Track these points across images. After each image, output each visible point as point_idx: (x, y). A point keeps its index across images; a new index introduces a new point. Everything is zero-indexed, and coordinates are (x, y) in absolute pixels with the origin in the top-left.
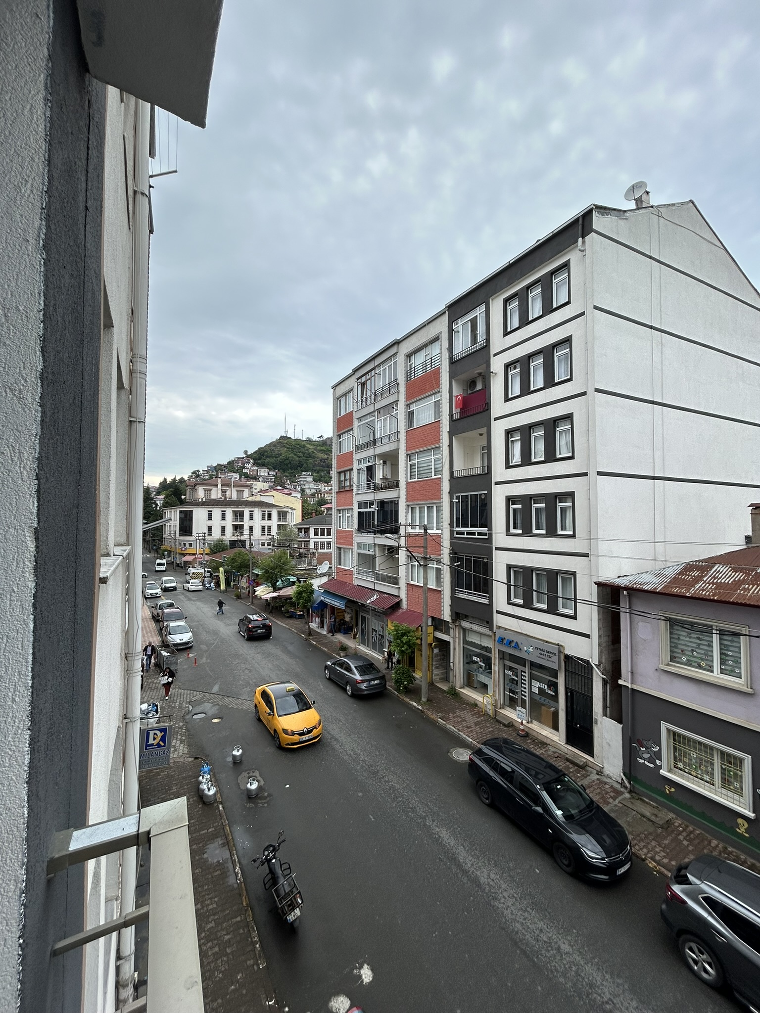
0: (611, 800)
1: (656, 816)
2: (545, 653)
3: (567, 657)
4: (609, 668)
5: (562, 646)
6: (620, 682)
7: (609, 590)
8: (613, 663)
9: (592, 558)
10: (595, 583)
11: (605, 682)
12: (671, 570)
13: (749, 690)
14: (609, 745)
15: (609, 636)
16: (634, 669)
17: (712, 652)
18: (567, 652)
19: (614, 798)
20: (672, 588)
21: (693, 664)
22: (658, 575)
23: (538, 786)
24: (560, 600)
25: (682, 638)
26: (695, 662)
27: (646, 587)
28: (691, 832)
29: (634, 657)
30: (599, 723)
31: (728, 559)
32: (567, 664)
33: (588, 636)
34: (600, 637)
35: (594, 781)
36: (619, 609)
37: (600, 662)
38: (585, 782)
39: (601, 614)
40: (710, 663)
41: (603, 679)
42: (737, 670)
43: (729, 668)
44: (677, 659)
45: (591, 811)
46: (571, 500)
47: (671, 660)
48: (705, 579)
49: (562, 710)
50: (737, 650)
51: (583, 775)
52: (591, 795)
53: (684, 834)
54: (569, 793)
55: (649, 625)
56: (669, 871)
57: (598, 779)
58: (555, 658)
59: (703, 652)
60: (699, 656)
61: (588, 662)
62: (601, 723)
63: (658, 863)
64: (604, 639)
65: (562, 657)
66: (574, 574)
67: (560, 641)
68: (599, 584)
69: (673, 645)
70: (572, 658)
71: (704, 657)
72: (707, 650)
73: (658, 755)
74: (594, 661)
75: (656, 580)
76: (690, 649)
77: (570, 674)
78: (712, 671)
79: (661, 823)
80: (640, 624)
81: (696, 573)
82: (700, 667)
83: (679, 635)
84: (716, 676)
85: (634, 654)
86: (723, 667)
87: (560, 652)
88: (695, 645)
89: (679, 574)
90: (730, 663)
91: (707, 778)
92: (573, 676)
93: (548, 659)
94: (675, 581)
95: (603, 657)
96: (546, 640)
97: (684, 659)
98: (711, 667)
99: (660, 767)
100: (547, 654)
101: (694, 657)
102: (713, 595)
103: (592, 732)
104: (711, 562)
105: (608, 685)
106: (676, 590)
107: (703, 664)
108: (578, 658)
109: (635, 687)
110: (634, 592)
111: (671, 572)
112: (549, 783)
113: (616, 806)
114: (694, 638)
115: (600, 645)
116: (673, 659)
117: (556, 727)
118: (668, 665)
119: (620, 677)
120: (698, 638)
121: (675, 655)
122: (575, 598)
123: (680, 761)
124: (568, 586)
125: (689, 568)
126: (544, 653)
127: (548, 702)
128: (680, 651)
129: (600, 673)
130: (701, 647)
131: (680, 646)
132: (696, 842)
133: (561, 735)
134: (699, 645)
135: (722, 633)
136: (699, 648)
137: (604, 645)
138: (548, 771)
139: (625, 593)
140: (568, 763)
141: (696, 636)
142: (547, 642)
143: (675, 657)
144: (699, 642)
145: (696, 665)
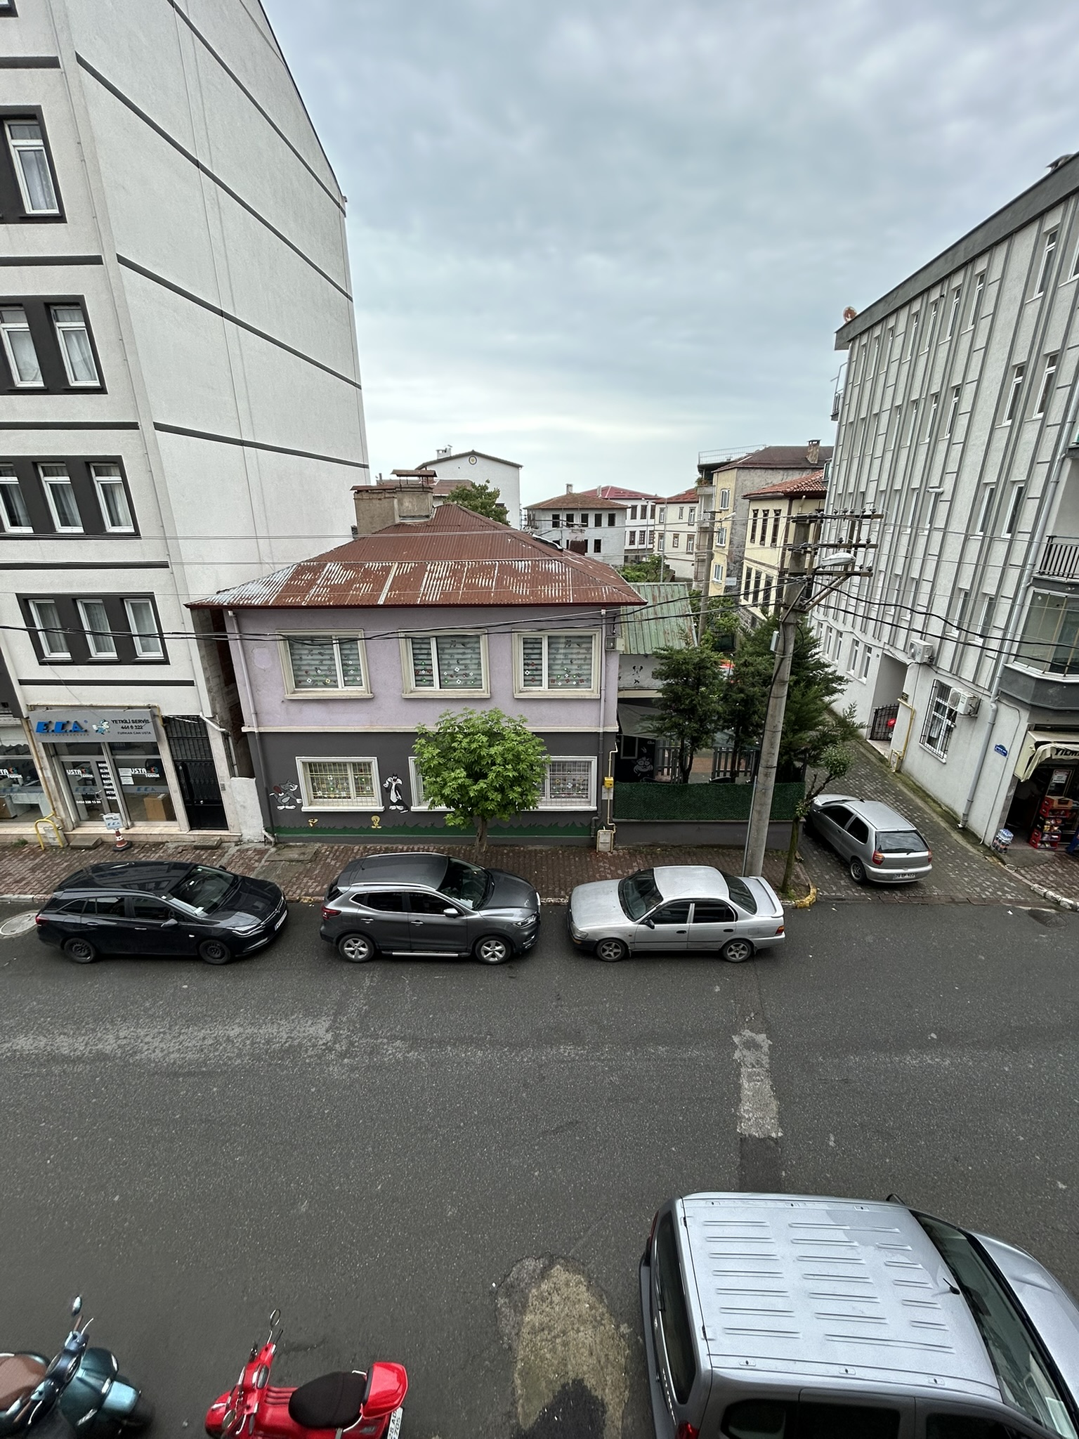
0: (257, 864)
1: (304, 854)
2: (132, 724)
3: (166, 720)
4: (227, 716)
5: (155, 707)
6: (244, 729)
7: (207, 613)
8: (231, 710)
9: (174, 568)
10: (187, 606)
11: (225, 736)
12: (281, 575)
13: (370, 695)
14: (244, 807)
15: (219, 676)
16: (258, 709)
17: (335, 665)
18: (166, 713)
19: (259, 861)
20: (285, 598)
21: (319, 684)
22: (268, 584)
23: (164, 897)
24: (137, 640)
25: (304, 657)
26: (320, 681)
27: (256, 602)
28: (336, 851)
29: (256, 694)
30: (227, 787)
31: (338, 555)
32: (169, 730)
33: (191, 683)
34: (207, 680)
35: (233, 855)
36: (226, 637)
37: (214, 713)
38: (224, 861)
39: (204, 648)
40: (334, 678)
41: (223, 733)
42: (358, 679)
43: (351, 678)
44: (303, 683)
45: (236, 888)
46: (118, 472)
47: (297, 686)
48: (319, 582)
49: (176, 792)
50: (356, 657)
51: (220, 855)
52: (233, 872)
53: (331, 856)
54: (206, 882)
55: (266, 650)
56: (322, 896)
57: (238, 851)
58: (149, 727)
59: (326, 668)
60: (324, 673)
61: (198, 718)
62: (230, 786)
63: (312, 895)
64: (214, 682)
65: (159, 722)
66: (150, 596)
67: (151, 701)
68: (192, 607)
69: (296, 668)
70: (173, 719)
71: (328, 673)
72: (330, 665)
73: (298, 794)
74: (206, 714)
75: (266, 591)
76: (313, 668)
77: (176, 741)
78: (337, 687)
79: (309, 858)
80: (256, 651)
81: (309, 576)
82: (325, 685)
83: (301, 654)
84: (342, 691)
85: (254, 691)
86: (346, 679)
87: (154, 716)
88: (317, 662)
89: (291, 579)
90: (352, 672)
91: (344, 794)
92: (181, 742)
93: (138, 731)
94: (288, 588)
95: (218, 706)
96: (128, 705)
97: (309, 680)
98: (336, 681)
99: (301, 805)
100: (134, 725)
101: (319, 676)
102: (328, 601)
103: (221, 802)
104: (322, 560)
105: (230, 738)
106: (290, 601)
107: (328, 681)
108: (183, 717)
109: (262, 730)
110: (242, 610)
111: (282, 578)
112: (178, 886)
113: (263, 866)
114: (316, 654)
115: (209, 691)
116: (298, 684)
117: (171, 816)
118: (294, 692)
119: (242, 723)
120: (320, 654)
121: (300, 678)
122: (161, 633)
123: (319, 789)
124: (145, 617)
125: (301, 570)
126: (129, 725)
127: (153, 789)
128: (304, 673)
129: (217, 727)
130: (324, 662)
131: (303, 668)
132: (341, 857)
133: (181, 823)
134: (321, 661)
135: (341, 642)
136: (322, 665)
137: (215, 689)
138: (174, 873)
139: (230, 613)
140: (198, 851)
141: (317, 652)
142: (129, 708)
143: (300, 682)
144: (321, 657)
145: (322, 684)
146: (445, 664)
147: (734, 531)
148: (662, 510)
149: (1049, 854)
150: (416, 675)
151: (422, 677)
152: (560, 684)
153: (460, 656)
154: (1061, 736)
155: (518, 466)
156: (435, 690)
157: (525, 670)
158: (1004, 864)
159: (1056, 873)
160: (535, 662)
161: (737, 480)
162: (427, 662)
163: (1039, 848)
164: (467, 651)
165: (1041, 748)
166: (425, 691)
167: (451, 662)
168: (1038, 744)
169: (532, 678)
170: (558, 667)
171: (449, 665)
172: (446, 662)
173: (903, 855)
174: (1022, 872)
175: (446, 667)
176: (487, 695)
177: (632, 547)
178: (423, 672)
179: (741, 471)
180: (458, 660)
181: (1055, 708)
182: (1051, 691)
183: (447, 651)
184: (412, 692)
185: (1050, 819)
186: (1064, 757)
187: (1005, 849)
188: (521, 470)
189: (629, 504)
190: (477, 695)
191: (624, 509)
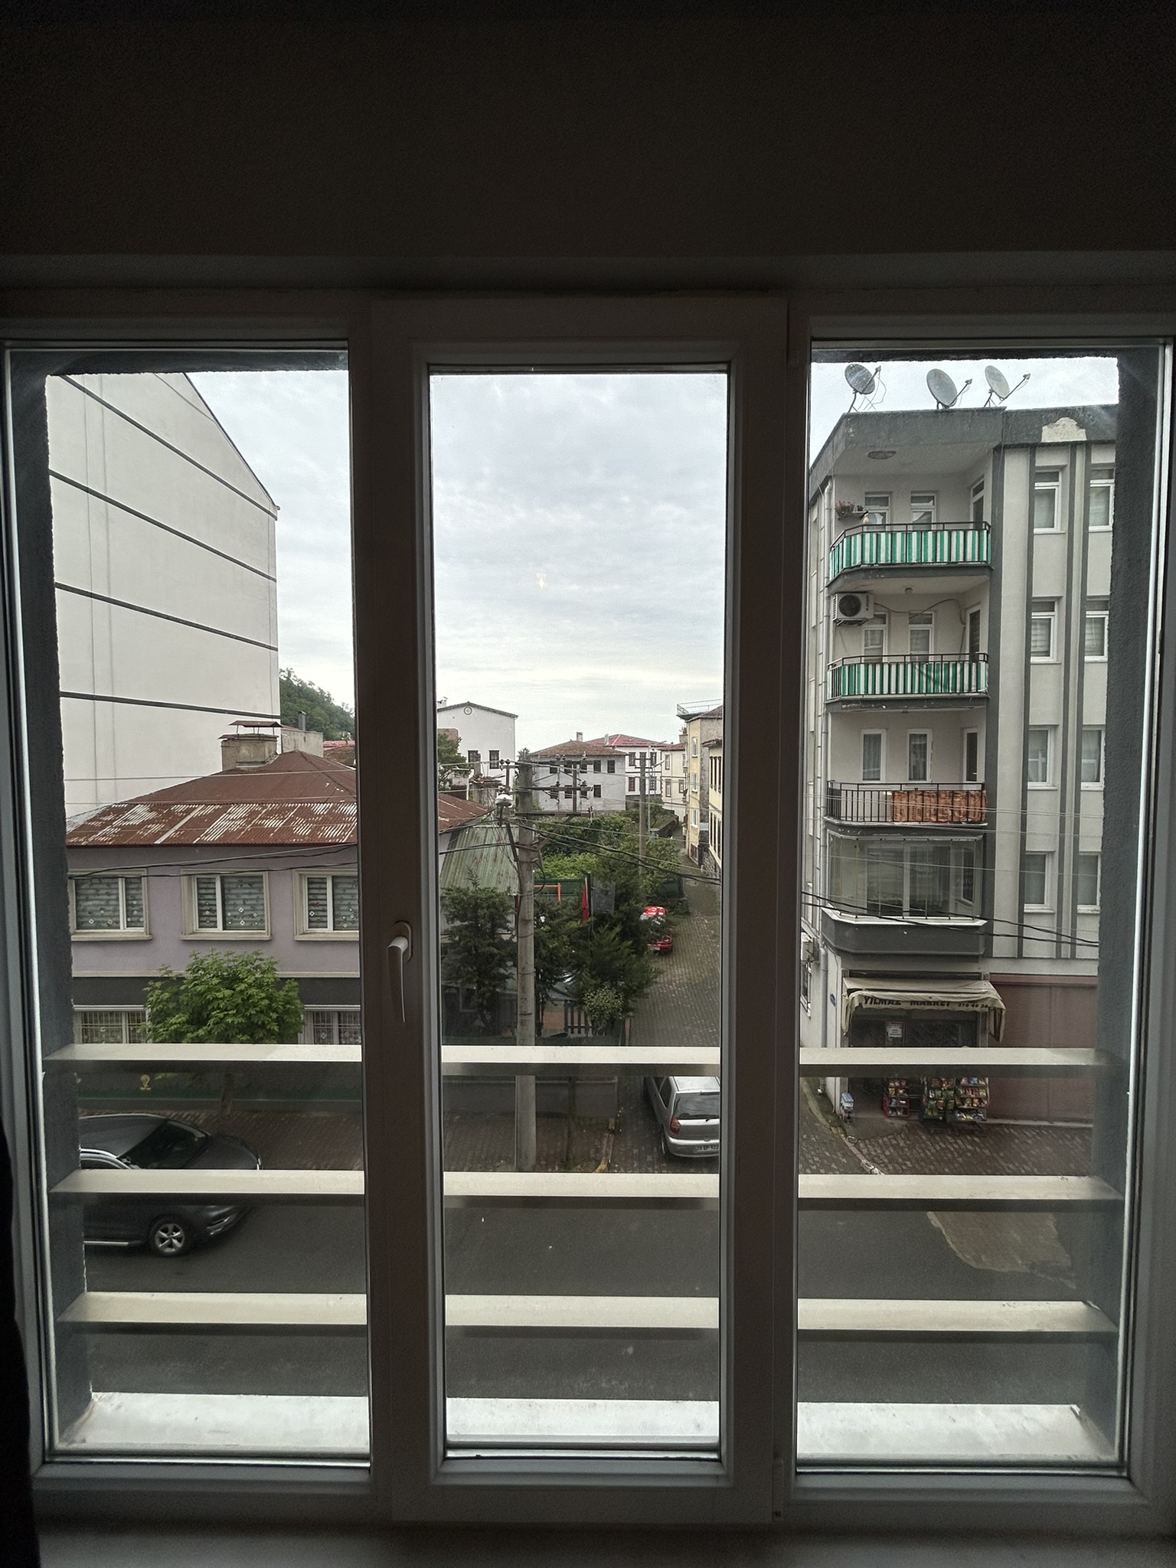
13: (147, 937)
17: (119, 905)
21: (102, 925)
26: (102, 922)
40: (117, 919)
42: (140, 920)
43: (133, 919)
44: (84, 925)
47: (77, 927)
48: (115, 823)
50: (140, 897)
59: (110, 908)
60: (107, 913)
69: (82, 908)
71: (111, 913)
72: (114, 905)
76: (98, 908)
78: (119, 928)
81: (110, 817)
82: (110, 927)
83: (87, 895)
84: (124, 931)
86: (129, 920)
88: (103, 903)
89: (91, 820)
90: (136, 913)
97: (91, 921)
98: (118, 922)
101: (102, 916)
102: (107, 841)
104: (136, 802)
107: (110, 922)
114: (103, 894)
116: (80, 925)
118: (74, 934)
120: (107, 893)
121: (83, 919)
128: (86, 914)
130: (110, 903)
131: (90, 908)
134: (108, 900)
135: (126, 881)
136: (108, 905)
141: (104, 892)
143: (82, 923)
144: (106, 897)
145: (106, 925)
146: (231, 905)
147: (703, 777)
148: (667, 757)
149: (898, 1124)
150: (200, 915)
151: (206, 918)
152: (345, 926)
153: (246, 897)
154: (875, 982)
155: (513, 716)
156: (218, 931)
157: (309, 911)
158: (846, 1136)
159: (896, 1147)
160: (321, 902)
161: (701, 729)
162: (211, 902)
163: (890, 1117)
164: (253, 891)
165: (853, 995)
166: (209, 933)
167: (237, 902)
168: (850, 991)
169: (316, 921)
170: (346, 908)
171: (235, 905)
172: (232, 902)
173: (702, 1122)
174: (862, 1145)
175: (231, 908)
176: (266, 937)
177: (631, 793)
178: (207, 913)
179: (704, 722)
180: (244, 900)
181: (853, 951)
182: (847, 934)
183: (233, 891)
184: (193, 933)
185: (893, 1080)
186: (873, 1006)
187: (849, 1118)
188: (516, 720)
189: (627, 751)
190: (257, 937)
191: (622, 756)
